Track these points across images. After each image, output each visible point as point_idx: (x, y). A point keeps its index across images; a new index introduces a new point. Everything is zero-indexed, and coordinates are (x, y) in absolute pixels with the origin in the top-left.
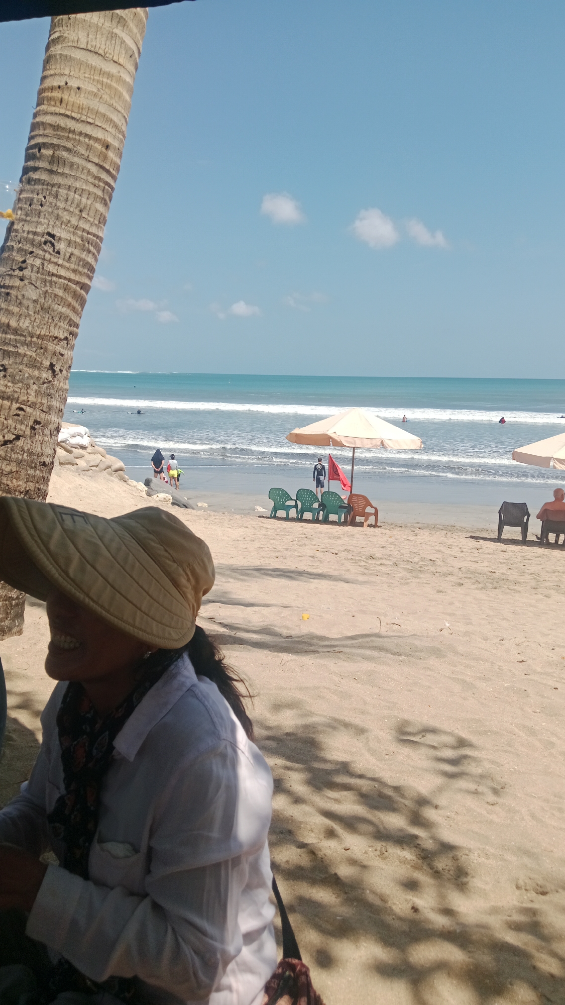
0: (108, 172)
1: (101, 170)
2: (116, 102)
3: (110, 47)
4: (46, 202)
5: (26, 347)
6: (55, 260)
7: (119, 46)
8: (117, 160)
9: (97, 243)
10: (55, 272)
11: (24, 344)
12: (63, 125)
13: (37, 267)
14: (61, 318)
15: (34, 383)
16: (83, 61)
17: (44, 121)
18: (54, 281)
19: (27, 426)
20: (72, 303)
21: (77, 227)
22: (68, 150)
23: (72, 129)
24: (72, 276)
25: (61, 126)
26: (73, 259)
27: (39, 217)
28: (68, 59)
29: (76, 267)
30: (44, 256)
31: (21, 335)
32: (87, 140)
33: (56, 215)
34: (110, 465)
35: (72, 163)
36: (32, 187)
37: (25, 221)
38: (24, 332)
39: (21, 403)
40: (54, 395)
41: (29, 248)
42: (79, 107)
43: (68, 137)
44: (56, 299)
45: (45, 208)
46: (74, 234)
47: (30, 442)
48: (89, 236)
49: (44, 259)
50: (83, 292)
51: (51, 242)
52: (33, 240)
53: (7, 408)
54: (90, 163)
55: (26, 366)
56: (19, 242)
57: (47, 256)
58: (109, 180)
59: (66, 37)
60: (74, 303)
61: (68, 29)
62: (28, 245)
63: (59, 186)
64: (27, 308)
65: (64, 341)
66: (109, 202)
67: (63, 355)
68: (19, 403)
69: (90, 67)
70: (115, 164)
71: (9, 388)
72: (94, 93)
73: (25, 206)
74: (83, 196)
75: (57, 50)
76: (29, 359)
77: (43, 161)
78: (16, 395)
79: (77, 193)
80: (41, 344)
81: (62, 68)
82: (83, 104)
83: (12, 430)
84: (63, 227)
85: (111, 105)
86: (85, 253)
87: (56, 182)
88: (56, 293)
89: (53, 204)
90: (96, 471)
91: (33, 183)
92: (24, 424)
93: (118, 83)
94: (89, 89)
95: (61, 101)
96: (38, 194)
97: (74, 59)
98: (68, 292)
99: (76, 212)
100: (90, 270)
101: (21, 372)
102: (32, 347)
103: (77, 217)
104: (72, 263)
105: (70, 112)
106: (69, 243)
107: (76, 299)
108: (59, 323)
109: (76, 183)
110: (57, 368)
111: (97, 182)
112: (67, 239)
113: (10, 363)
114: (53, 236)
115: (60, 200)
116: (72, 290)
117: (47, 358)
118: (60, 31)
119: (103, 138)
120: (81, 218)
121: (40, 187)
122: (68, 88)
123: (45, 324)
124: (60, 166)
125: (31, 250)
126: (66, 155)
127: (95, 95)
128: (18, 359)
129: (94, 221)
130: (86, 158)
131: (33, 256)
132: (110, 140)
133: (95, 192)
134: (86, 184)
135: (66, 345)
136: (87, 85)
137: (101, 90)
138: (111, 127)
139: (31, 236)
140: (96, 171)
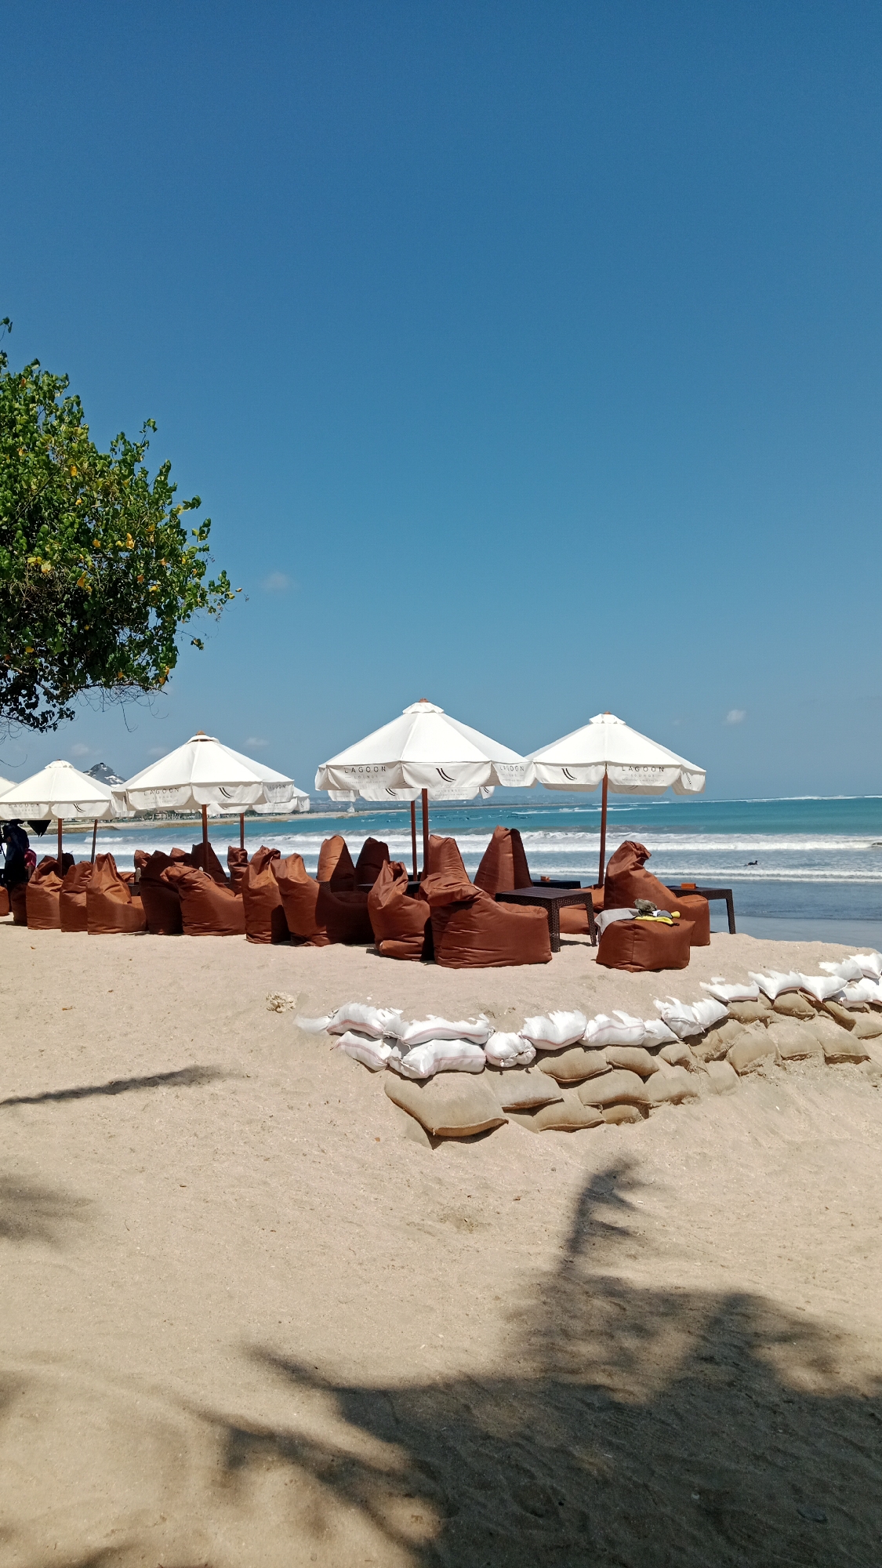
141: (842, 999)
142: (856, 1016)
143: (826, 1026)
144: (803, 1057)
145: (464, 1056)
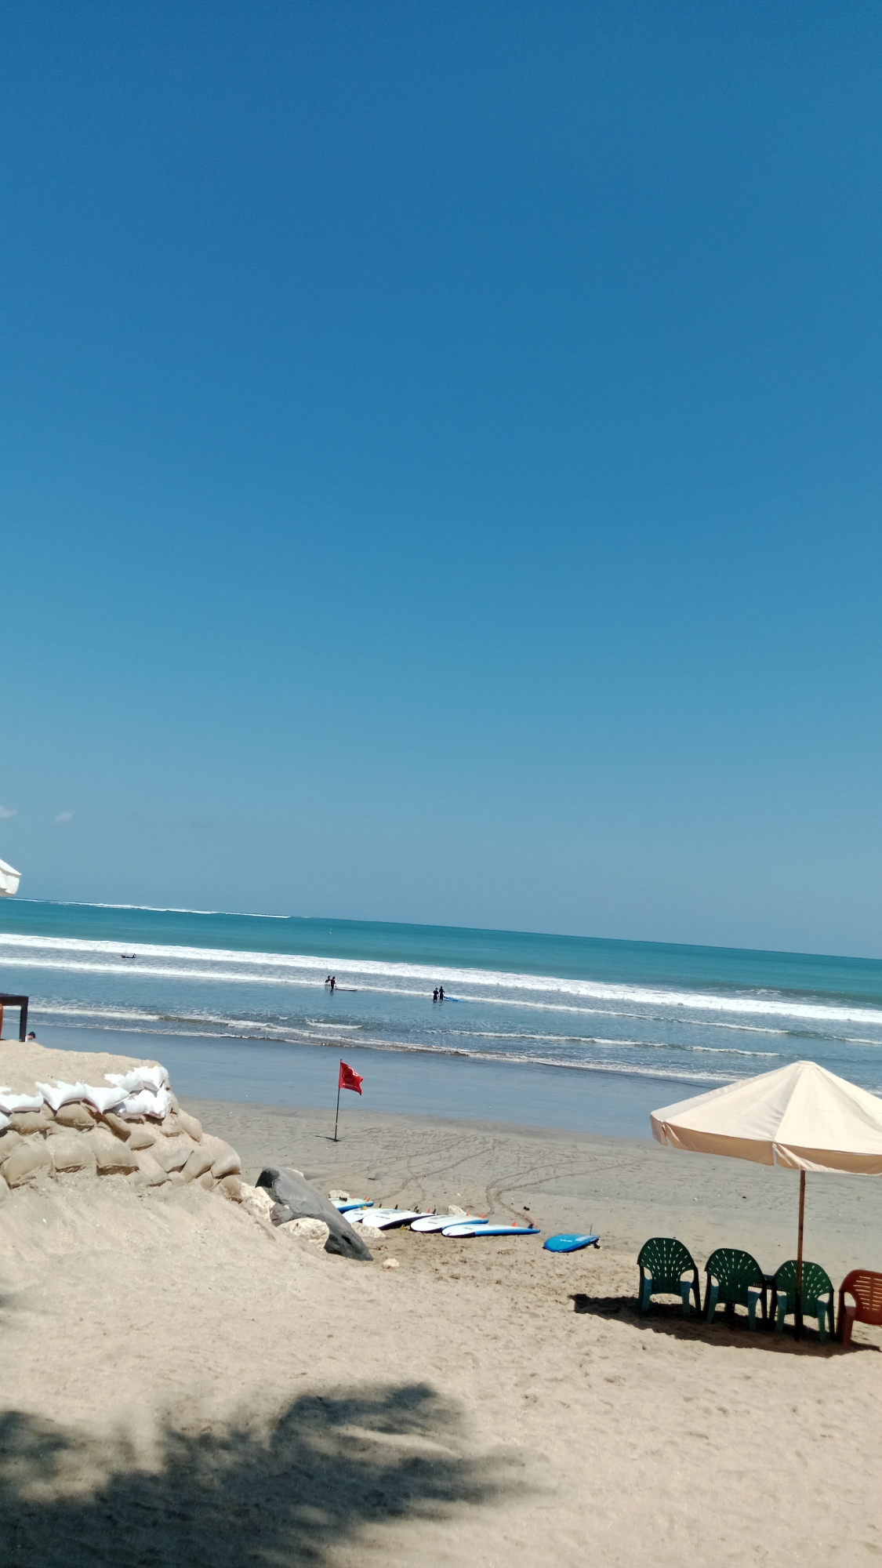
34: (210, 1163)
90: (180, 1183)
141: (121, 1111)
142: (132, 1127)
143: (103, 1136)
144: (77, 1168)
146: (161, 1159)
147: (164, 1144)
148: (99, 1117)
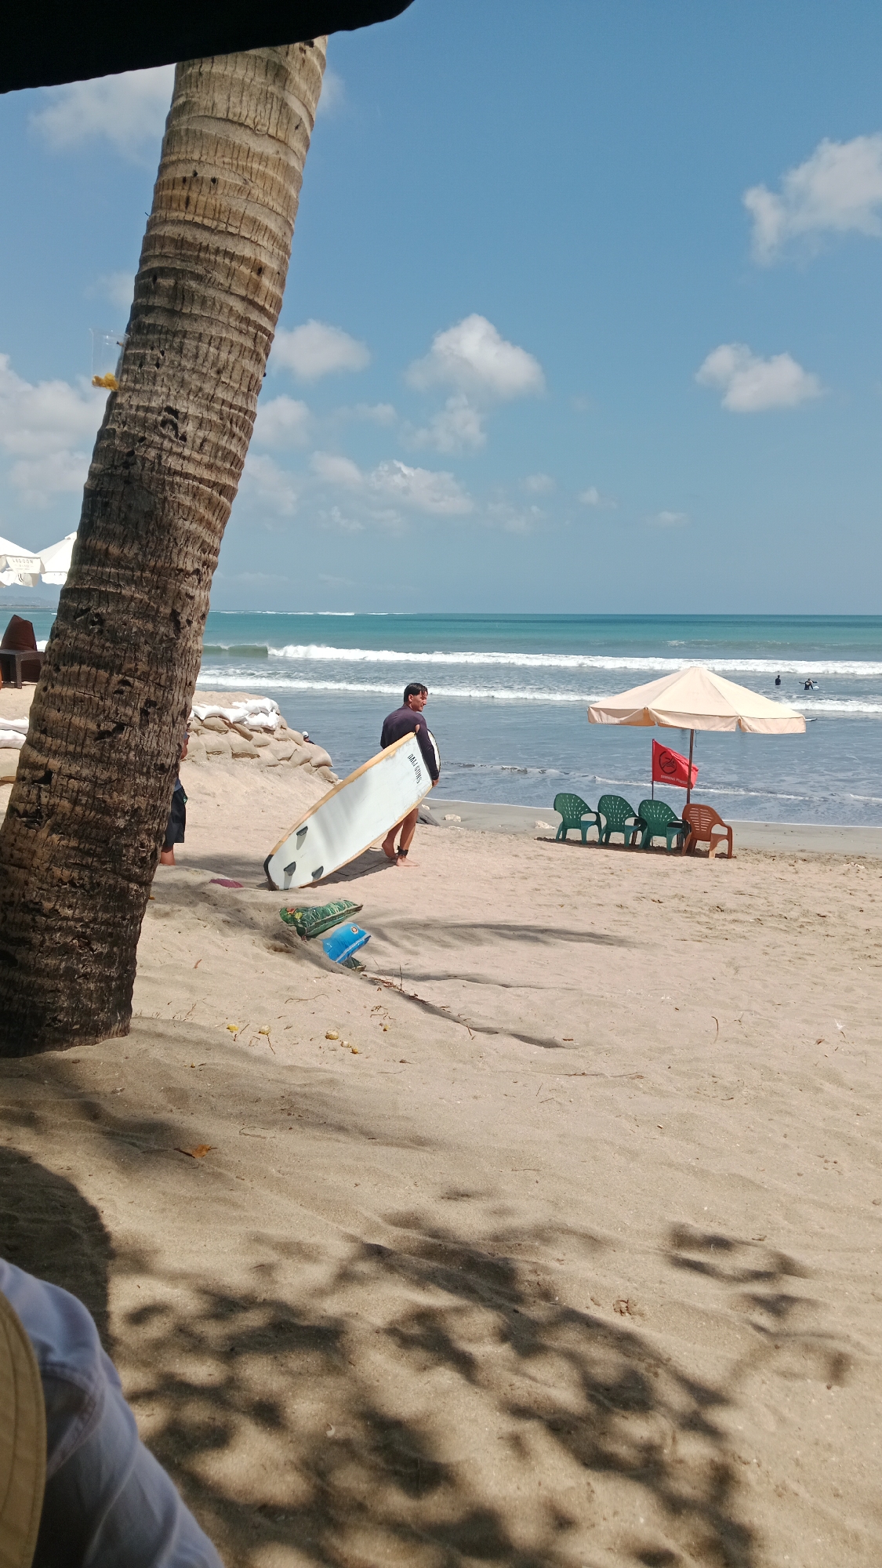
0: (262, 309)
1: (251, 307)
2: (273, 199)
3: (263, 114)
4: (165, 359)
5: (134, 586)
6: (179, 450)
7: (278, 112)
8: (276, 290)
9: (244, 421)
10: (179, 468)
11: (130, 581)
12: (190, 239)
13: (151, 461)
14: (188, 540)
15: (146, 643)
16: (221, 138)
17: (162, 233)
18: (177, 483)
19: (135, 708)
20: (206, 517)
21: (213, 397)
22: (199, 278)
23: (205, 244)
24: (206, 475)
25: (186, 241)
26: (207, 448)
27: (154, 384)
28: (201, 136)
29: (212, 461)
30: (162, 444)
31: (127, 568)
32: (227, 261)
33: (180, 380)
34: (309, 757)
35: (205, 297)
36: (143, 337)
37: (134, 390)
38: (130, 564)
39: (125, 674)
40: (179, 660)
41: (140, 432)
42: (215, 210)
43: (198, 256)
44: (180, 511)
45: (163, 369)
46: (208, 409)
47: (139, 733)
48: (232, 411)
49: (161, 449)
50: (223, 499)
51: (172, 422)
52: (145, 420)
53: (104, 681)
54: (233, 297)
55: (134, 615)
56: (124, 423)
57: (167, 444)
58: (264, 322)
59: (195, 103)
60: (208, 515)
61: (199, 90)
62: (137, 429)
63: (185, 334)
64: (136, 526)
65: (195, 576)
66: (264, 357)
67: (192, 598)
68: (122, 674)
69: (232, 146)
70: (273, 296)
71: (108, 651)
72: (238, 188)
73: (132, 367)
74: (223, 348)
75: (183, 123)
76: (138, 604)
77: (160, 296)
78: (118, 662)
79: (212, 345)
80: (157, 581)
81: (189, 150)
82: (221, 205)
83: (112, 716)
84: (191, 398)
85: (265, 205)
86: (226, 437)
87: (179, 328)
88: (181, 501)
89: (176, 363)
90: (288, 767)
91: (145, 332)
92: (131, 706)
93: (276, 170)
94: (230, 180)
95: (188, 201)
96: (152, 349)
97: (207, 136)
98: (199, 499)
99: (212, 375)
100: (235, 464)
101: (125, 625)
102: (143, 586)
103: (213, 382)
104: (204, 454)
105: (201, 218)
106: (201, 423)
107: (213, 509)
108: (185, 548)
109: (210, 329)
110: (183, 618)
111: (244, 326)
112: (197, 417)
113: (109, 611)
114: (175, 413)
115: (186, 356)
116: (205, 496)
117: (166, 604)
118: (187, 94)
119: (253, 257)
120: (218, 383)
121: (156, 337)
122: (198, 180)
123: (163, 550)
124: (185, 303)
125: (141, 434)
126: (194, 286)
127: (240, 190)
128: (121, 606)
129: (240, 388)
130: (227, 289)
131: (144, 445)
132: (264, 259)
133: (241, 341)
134: (227, 329)
135: (197, 581)
136: (227, 175)
137: (250, 182)
138: (266, 238)
139: (141, 414)
140: (243, 309)
141: (245, 723)
142: (254, 734)
143: (235, 738)
144: (219, 753)
145: (16, 740)
146: (275, 752)
147: (274, 744)
148: (231, 726)
